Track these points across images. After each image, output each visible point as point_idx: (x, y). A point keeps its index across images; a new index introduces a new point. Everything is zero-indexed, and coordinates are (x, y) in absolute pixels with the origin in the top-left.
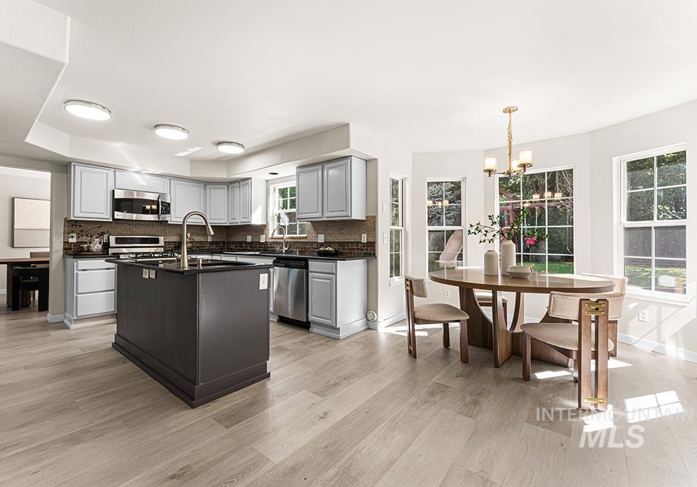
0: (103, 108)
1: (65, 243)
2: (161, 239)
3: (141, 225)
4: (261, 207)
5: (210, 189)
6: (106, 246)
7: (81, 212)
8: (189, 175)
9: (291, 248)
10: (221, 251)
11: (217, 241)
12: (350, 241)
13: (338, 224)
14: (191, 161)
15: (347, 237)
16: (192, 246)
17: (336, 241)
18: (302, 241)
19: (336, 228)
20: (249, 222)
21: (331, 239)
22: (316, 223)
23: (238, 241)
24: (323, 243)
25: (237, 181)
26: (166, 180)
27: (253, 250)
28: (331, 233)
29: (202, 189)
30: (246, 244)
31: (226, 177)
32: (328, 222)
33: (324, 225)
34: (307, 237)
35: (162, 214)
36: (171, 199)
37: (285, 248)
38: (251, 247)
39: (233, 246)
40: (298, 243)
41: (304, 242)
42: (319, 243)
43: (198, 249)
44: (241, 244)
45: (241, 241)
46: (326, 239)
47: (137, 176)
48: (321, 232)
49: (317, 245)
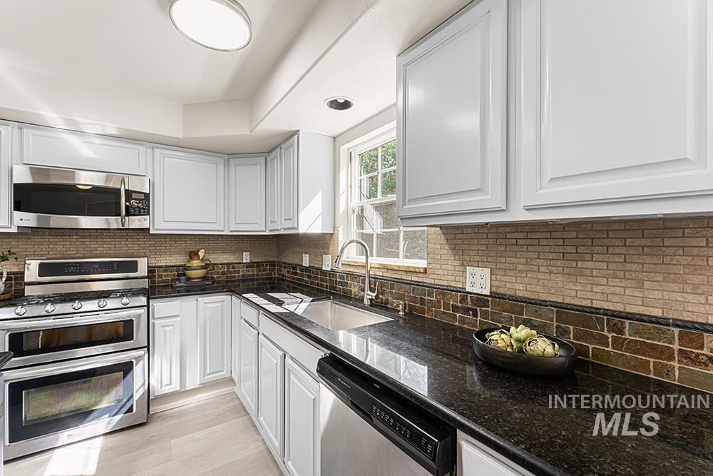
2: (143, 263)
3: (110, 237)
4: (320, 195)
5: (235, 167)
6: (16, 279)
8: (182, 137)
9: (382, 294)
10: (267, 279)
11: (261, 260)
12: (631, 309)
13: (555, 235)
14: (184, 105)
15: (606, 290)
16: (207, 273)
17: (543, 297)
18: (415, 279)
19: (547, 249)
20: (294, 228)
21: (521, 287)
22: (460, 231)
23: (290, 262)
24: (486, 296)
25: (279, 146)
26: (142, 148)
27: (312, 283)
28: (521, 267)
29: (221, 168)
30: (302, 270)
31: (248, 133)
32: (509, 229)
33: (490, 236)
34: (428, 271)
35: (128, 214)
36: (152, 185)
37: (369, 293)
38: (309, 277)
39: (284, 271)
40: (404, 285)
41: (418, 284)
42: (470, 293)
43: (223, 278)
44: (294, 269)
45: (296, 261)
46: (495, 283)
47: (73, 140)
48: (477, 259)
49: (463, 299)
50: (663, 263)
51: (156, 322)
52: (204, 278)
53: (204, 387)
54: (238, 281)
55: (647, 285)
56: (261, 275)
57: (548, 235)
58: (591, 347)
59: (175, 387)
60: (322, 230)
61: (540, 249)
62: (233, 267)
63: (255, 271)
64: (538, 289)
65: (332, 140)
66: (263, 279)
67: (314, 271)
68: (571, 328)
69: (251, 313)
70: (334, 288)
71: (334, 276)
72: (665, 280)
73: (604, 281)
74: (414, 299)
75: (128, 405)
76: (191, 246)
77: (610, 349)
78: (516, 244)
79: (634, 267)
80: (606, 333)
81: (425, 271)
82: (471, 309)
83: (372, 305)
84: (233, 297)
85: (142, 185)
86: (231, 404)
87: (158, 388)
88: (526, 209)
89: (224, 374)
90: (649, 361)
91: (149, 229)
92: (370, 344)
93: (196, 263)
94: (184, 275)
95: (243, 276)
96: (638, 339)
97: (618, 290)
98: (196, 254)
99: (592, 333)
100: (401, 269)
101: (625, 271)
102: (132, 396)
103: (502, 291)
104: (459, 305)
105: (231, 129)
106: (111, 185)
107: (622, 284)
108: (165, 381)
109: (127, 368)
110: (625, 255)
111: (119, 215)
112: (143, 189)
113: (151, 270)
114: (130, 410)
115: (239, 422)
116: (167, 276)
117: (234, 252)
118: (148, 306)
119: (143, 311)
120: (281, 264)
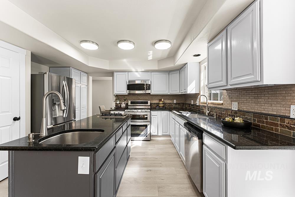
0: (93, 42)
1: (116, 103)
2: (149, 102)
3: (142, 95)
4: (194, 81)
5: (171, 74)
6: (127, 105)
7: (117, 91)
8: (157, 69)
9: (212, 112)
10: (181, 108)
11: (179, 102)
12: (270, 113)
13: (253, 91)
14: (158, 61)
15: (264, 107)
16: (164, 105)
17: (250, 110)
18: (220, 107)
19: (251, 96)
20: (186, 92)
21: (245, 107)
22: (231, 91)
23: (188, 103)
24: (237, 111)
25: (183, 67)
26: (149, 73)
27: (194, 109)
28: (245, 102)
29: (167, 75)
30: (191, 105)
31: (173, 65)
32: (242, 90)
33: (238, 92)
34: (223, 104)
35: (146, 90)
36: (151, 82)
37: (207, 111)
38: (193, 107)
39: (187, 106)
40: (217, 109)
41: (221, 108)
42: (233, 110)
43: (168, 107)
44: (189, 105)
45: (190, 103)
46: (239, 107)
47: (136, 73)
48: (235, 99)
49: (232, 112)
50: (276, 99)
51: (152, 116)
52: (163, 107)
53: (163, 136)
54: (173, 108)
55: (273, 105)
56: (180, 107)
57: (251, 92)
58: (261, 124)
59: (156, 134)
60: (195, 92)
61: (249, 96)
62: (171, 104)
63: (177, 106)
64: (249, 108)
65: (199, 64)
66: (180, 108)
67: (194, 105)
68: (256, 119)
69: (173, 115)
70: (200, 111)
71: (200, 107)
72: (277, 104)
73: (263, 105)
74: (220, 113)
75: (147, 135)
76: (160, 98)
77: (265, 125)
78: (244, 95)
79: (270, 100)
80: (264, 120)
81: (222, 104)
82: (233, 115)
83: (208, 115)
84: (170, 112)
85: (149, 82)
86: (170, 142)
87: (153, 134)
88: (231, 85)
89: (168, 133)
90: (273, 128)
91: (150, 93)
92: (208, 127)
93: (161, 102)
94: (158, 106)
95: (174, 107)
96: (271, 121)
97: (267, 107)
98: (161, 100)
99: (261, 121)
100: (216, 104)
101: (268, 101)
102: (147, 133)
103: (241, 109)
104: (231, 114)
105: (169, 65)
106: (142, 83)
107: (267, 105)
108: (154, 132)
109: (146, 126)
110: (268, 97)
111: (144, 90)
112: (149, 83)
113: (151, 104)
114: (147, 136)
115: (171, 146)
116: (154, 106)
117: (171, 100)
118: (150, 112)
119: (149, 113)
120: (186, 104)
